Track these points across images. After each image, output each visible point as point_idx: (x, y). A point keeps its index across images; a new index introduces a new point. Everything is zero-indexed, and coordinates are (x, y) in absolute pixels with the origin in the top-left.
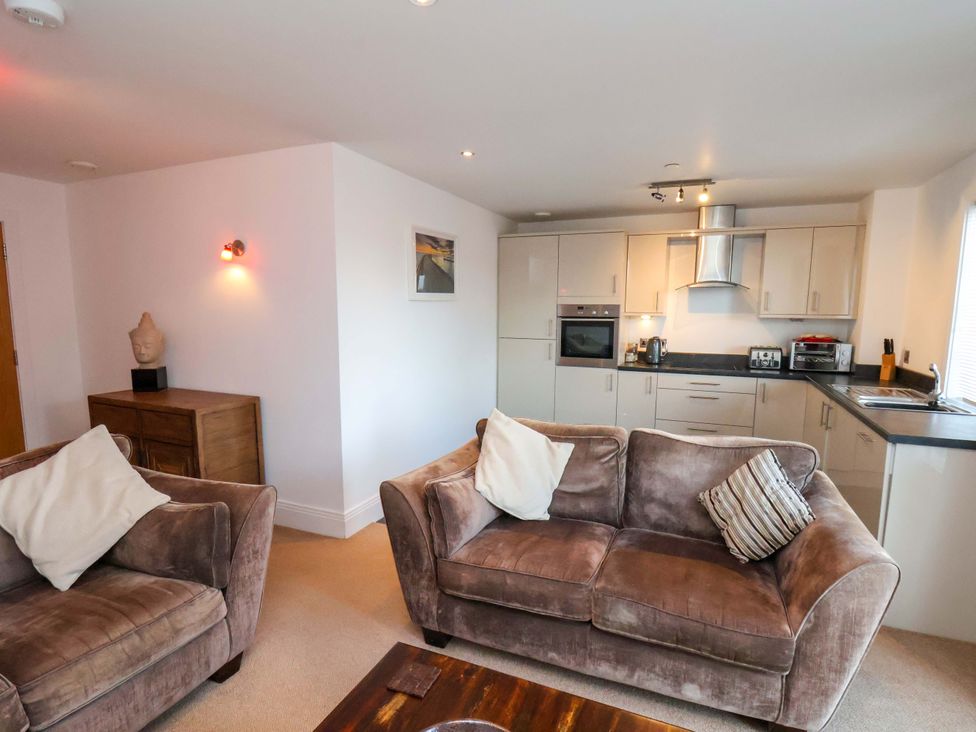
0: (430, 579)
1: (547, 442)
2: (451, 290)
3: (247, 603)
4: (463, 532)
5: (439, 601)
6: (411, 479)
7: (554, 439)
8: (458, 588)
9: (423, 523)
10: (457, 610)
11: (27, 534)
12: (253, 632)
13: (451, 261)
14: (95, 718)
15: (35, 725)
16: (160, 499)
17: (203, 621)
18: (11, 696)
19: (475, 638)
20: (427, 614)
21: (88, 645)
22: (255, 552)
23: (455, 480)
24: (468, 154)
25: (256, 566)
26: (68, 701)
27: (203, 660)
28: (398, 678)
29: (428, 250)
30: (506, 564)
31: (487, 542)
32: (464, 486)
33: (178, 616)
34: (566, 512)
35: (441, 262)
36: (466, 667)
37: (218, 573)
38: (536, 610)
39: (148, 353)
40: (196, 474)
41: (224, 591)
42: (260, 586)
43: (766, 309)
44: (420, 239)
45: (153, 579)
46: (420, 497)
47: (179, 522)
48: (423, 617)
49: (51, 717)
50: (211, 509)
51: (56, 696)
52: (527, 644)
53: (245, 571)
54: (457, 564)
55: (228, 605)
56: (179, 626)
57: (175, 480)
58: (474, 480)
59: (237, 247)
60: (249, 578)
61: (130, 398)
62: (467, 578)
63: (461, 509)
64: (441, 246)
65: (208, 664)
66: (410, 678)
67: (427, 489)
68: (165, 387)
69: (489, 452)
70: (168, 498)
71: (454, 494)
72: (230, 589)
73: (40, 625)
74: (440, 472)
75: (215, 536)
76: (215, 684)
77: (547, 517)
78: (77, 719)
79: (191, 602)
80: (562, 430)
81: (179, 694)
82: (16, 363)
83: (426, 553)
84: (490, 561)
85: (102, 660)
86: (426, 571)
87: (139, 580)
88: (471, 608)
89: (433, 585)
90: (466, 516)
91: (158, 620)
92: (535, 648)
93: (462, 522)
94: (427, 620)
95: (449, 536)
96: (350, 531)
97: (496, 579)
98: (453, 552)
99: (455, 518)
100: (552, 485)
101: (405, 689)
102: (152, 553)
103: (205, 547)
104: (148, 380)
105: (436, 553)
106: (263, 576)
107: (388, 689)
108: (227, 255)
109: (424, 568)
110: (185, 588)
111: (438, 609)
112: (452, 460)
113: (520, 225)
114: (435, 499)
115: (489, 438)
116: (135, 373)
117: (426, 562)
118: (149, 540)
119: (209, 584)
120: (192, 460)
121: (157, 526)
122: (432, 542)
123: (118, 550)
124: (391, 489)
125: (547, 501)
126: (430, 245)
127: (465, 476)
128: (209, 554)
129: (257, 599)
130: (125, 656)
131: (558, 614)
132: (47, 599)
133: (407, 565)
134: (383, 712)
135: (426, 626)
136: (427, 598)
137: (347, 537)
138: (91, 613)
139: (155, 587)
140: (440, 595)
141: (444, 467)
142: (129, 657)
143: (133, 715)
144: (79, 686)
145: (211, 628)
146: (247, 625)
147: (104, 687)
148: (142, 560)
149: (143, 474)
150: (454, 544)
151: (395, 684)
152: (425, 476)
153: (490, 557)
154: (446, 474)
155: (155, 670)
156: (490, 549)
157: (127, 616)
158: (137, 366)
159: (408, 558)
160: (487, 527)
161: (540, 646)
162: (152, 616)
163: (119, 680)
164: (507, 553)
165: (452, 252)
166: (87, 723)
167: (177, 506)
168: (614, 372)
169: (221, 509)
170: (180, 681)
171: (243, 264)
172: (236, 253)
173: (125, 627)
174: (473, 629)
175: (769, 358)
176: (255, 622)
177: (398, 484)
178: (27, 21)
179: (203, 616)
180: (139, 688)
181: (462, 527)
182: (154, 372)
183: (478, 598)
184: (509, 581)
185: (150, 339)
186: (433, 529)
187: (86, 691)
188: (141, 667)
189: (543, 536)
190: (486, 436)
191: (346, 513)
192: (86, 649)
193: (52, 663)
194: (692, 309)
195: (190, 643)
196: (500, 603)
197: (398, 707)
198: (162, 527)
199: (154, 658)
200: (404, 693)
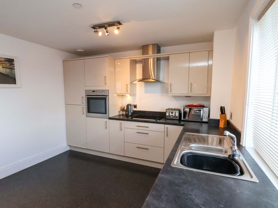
43: (171, 92)
168: (107, 120)
175: (173, 114)
194: (146, 92)
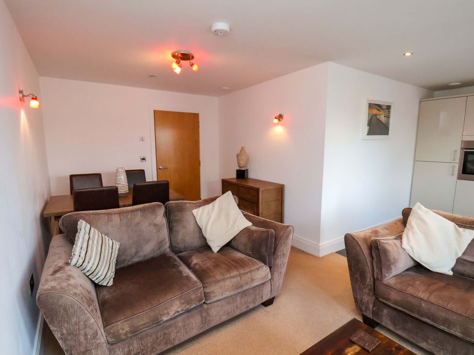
0: (370, 290)
1: (455, 227)
2: (387, 133)
3: (279, 276)
4: (393, 269)
5: (374, 303)
6: (362, 235)
7: (460, 226)
8: (388, 300)
9: (368, 260)
10: (385, 311)
11: (206, 229)
12: (280, 289)
13: (388, 117)
14: (224, 305)
15: (207, 301)
16: (249, 224)
17: (262, 278)
18: (201, 288)
19: (395, 330)
20: (366, 308)
21: (223, 275)
22: (283, 255)
23: (390, 240)
24: (408, 54)
25: (283, 260)
26: (216, 295)
27: (260, 295)
28: (356, 337)
29: (375, 111)
30: (422, 295)
31: (408, 279)
32: (394, 243)
33: (253, 274)
34: (466, 273)
35: (382, 118)
36: (396, 345)
37: (269, 260)
38: (441, 327)
39: (242, 163)
40: (258, 215)
41: (270, 268)
42: (284, 270)
44: (371, 106)
45: (244, 256)
46: (367, 245)
47: (255, 235)
48: (364, 309)
49: (211, 300)
50: (268, 231)
51: (213, 292)
52: (431, 344)
53: (279, 261)
54: (388, 286)
55: (271, 275)
56: (254, 278)
57: (253, 217)
58: (401, 242)
59: (280, 117)
60: (280, 265)
61: (235, 181)
62: (394, 296)
63: (392, 257)
64: (383, 109)
65: (262, 297)
66: (362, 339)
67: (372, 241)
68: (247, 178)
69: (412, 227)
70: (252, 224)
71: (388, 248)
72: (272, 268)
73: (209, 264)
74: (379, 234)
75: (269, 243)
76: (264, 307)
77: (451, 273)
78: (218, 303)
79: (258, 269)
80: (468, 221)
81: (251, 306)
82: (200, 165)
83: (369, 276)
84: (410, 290)
85: (228, 283)
86: (368, 285)
87: (239, 255)
88: (395, 313)
89: (372, 293)
90: (396, 261)
91: (247, 273)
92: (437, 349)
93: (392, 264)
94: (366, 311)
95: (383, 270)
96: (322, 254)
97: (413, 301)
98: (386, 279)
99: (388, 260)
100: (456, 254)
101: (360, 344)
102: (245, 245)
103: (265, 247)
104: (242, 174)
105: (375, 277)
106: (286, 266)
107: (350, 341)
108: (276, 121)
109: (367, 283)
110: (256, 262)
111: (373, 307)
112: (386, 229)
113: (436, 93)
114: (377, 248)
115: (411, 219)
116: (237, 171)
117: (368, 280)
118: (244, 239)
119: (265, 264)
120: (257, 209)
121: (247, 235)
122: (373, 270)
123: (233, 241)
124: (351, 238)
125: (453, 263)
126: (377, 109)
127: (396, 239)
128: (266, 251)
129: (283, 275)
130: (235, 284)
131: (459, 334)
132: (210, 255)
133: (356, 279)
134: (348, 351)
135: (365, 314)
136: (367, 299)
137: (320, 257)
138: (224, 264)
139: (245, 259)
140: (375, 300)
141: (382, 232)
142: (236, 285)
143: (236, 309)
144: (220, 291)
145: (265, 283)
146: (278, 286)
147: (228, 294)
148: (241, 247)
149: (243, 213)
150: (387, 275)
151: (355, 339)
152: (370, 234)
153: (410, 288)
154: (383, 236)
155: (244, 293)
156: (411, 283)
157: (236, 268)
158: (238, 168)
159: (358, 276)
160: (407, 270)
161: (442, 349)
162: (245, 271)
163: (232, 293)
164: (422, 288)
165: (390, 112)
166: (221, 306)
167: (254, 228)
169: (272, 233)
170: (252, 301)
171: (282, 125)
172: (279, 120)
173: (235, 273)
174: (395, 325)
176: (281, 284)
177: (354, 236)
178: (218, 34)
179: (263, 276)
180: (238, 298)
181: (393, 267)
182: (244, 171)
183: (400, 308)
184: (423, 305)
185: (243, 158)
186: (374, 264)
187: (222, 294)
188: (240, 290)
189: (448, 284)
190: (410, 218)
191: (320, 245)
192: (223, 277)
193: (213, 279)
195: (257, 286)
196: (416, 316)
197: (356, 351)
198: (249, 235)
199: (245, 288)
200: (359, 346)
